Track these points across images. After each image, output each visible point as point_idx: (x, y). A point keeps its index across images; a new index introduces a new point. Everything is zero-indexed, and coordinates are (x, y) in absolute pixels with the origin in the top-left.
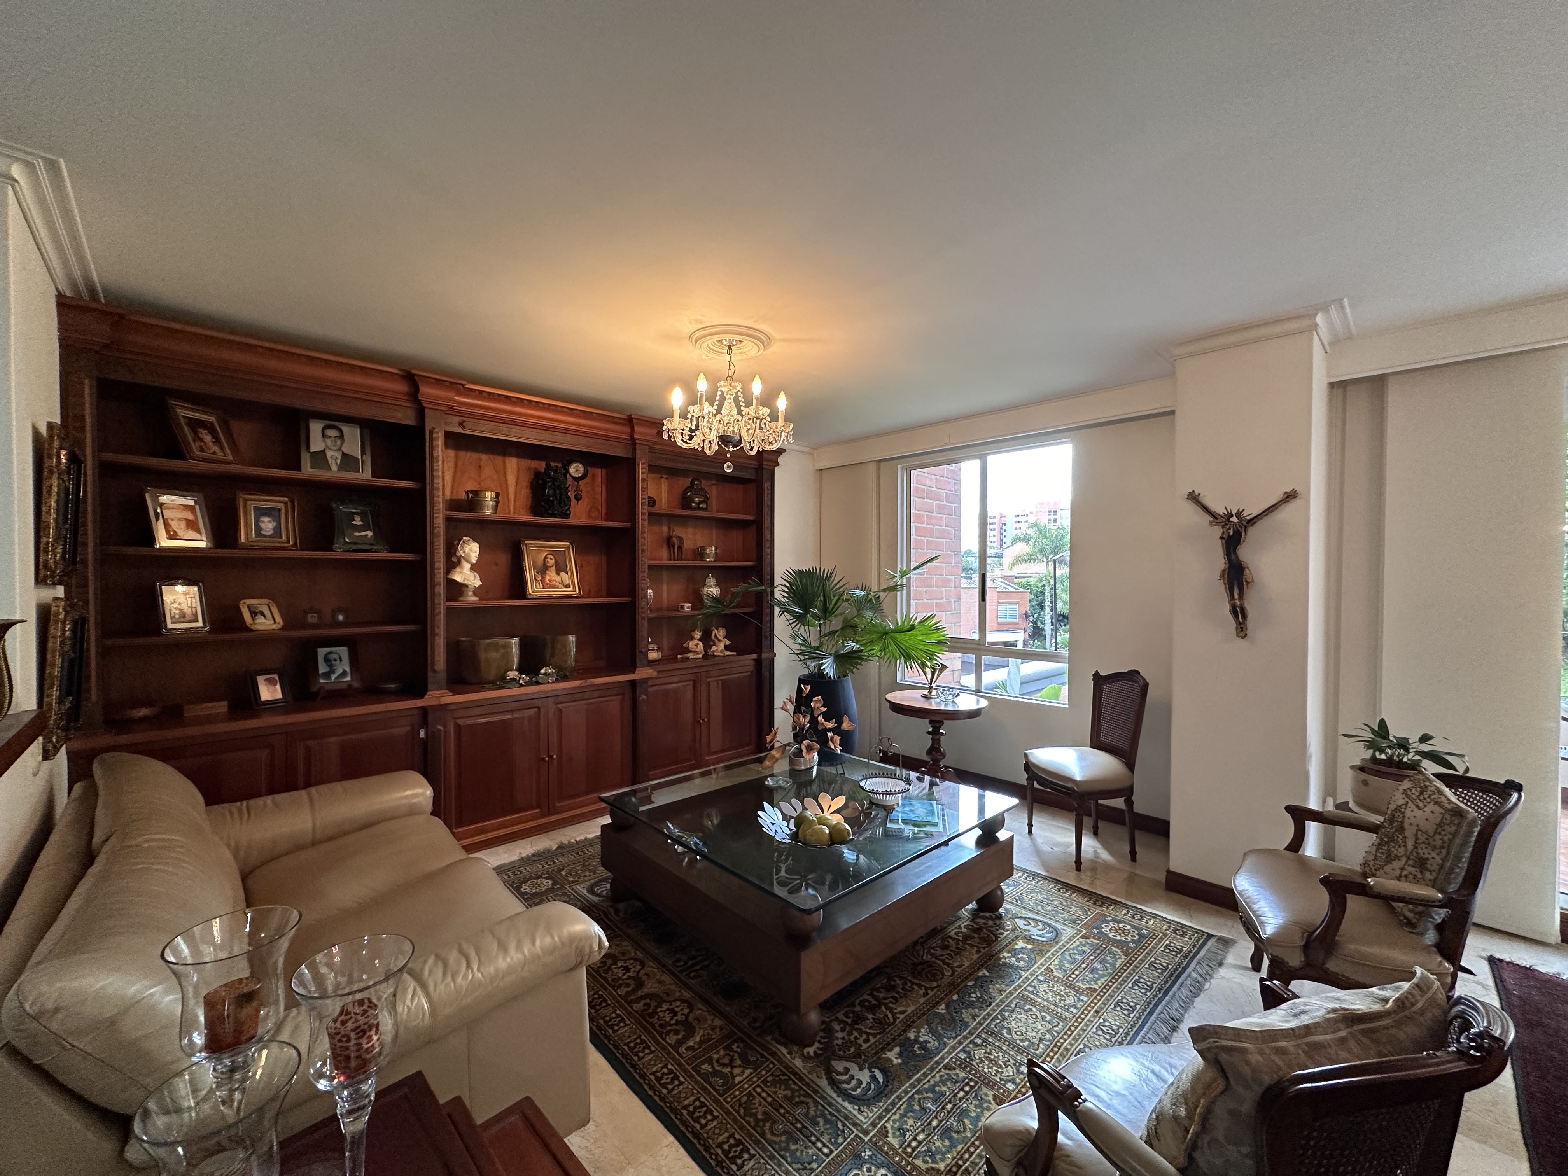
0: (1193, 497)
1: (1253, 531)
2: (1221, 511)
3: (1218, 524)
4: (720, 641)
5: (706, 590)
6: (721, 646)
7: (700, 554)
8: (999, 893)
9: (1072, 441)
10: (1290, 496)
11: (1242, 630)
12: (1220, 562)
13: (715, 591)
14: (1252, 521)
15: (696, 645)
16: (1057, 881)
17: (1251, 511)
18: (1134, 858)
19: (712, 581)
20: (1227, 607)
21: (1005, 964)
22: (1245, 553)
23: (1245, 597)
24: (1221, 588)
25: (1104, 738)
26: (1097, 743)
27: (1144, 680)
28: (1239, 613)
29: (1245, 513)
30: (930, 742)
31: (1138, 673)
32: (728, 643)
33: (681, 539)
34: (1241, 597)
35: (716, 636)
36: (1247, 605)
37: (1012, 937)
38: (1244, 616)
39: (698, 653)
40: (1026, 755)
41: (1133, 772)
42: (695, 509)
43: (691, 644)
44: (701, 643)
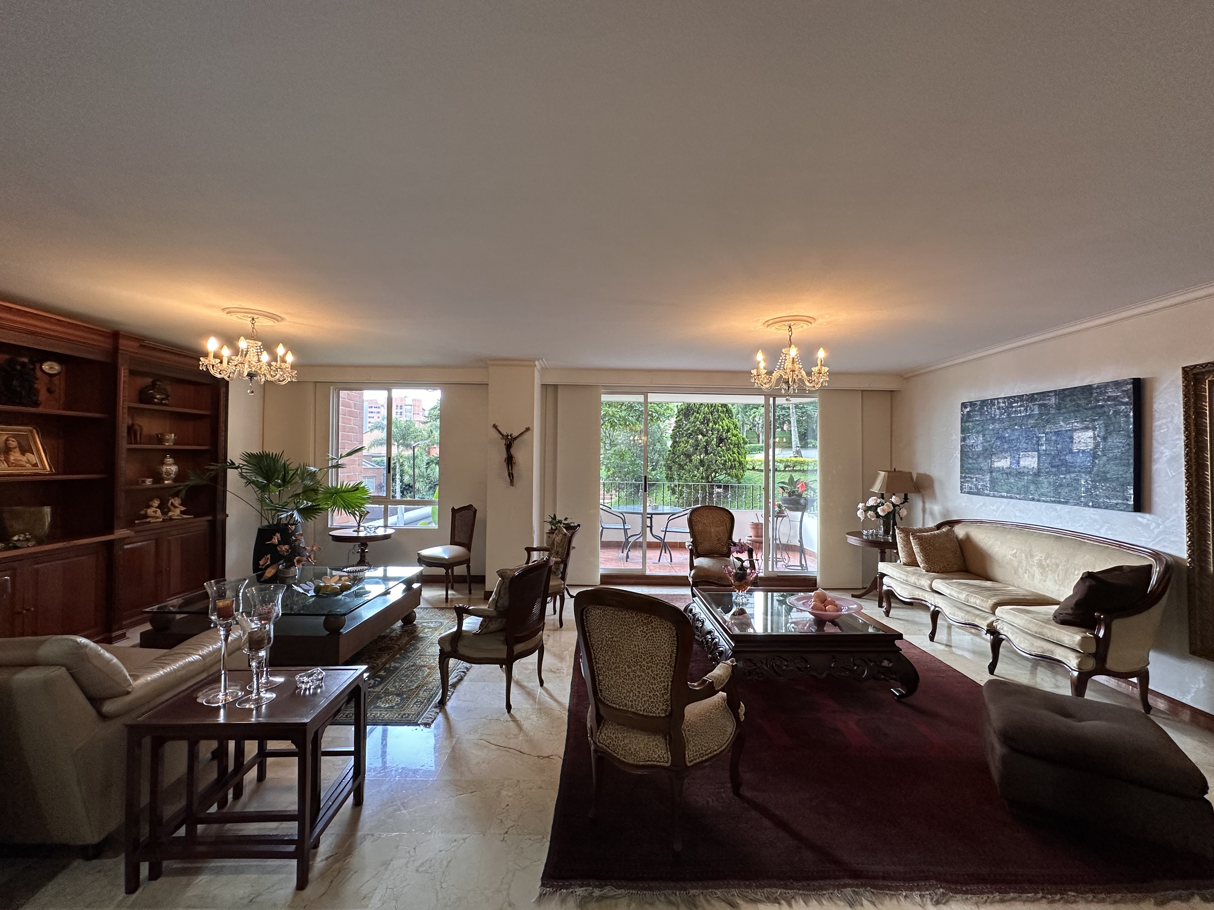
0: (495, 426)
1: (515, 442)
2: (505, 434)
3: (504, 439)
4: (176, 507)
5: (165, 468)
6: (178, 511)
7: (160, 440)
8: (414, 614)
9: (440, 389)
10: (528, 429)
11: (512, 483)
12: (505, 455)
13: (174, 468)
14: (515, 438)
15: (154, 511)
16: (438, 608)
17: (515, 435)
18: (470, 593)
19: (169, 460)
20: (507, 473)
21: (422, 637)
22: (513, 451)
23: (513, 469)
24: (505, 464)
25: (457, 540)
26: (453, 542)
27: (475, 508)
28: (511, 475)
29: (513, 435)
30: (359, 558)
31: (472, 506)
32: (183, 509)
33: (140, 427)
34: (512, 470)
35: (172, 504)
36: (513, 473)
37: (422, 629)
38: (513, 477)
39: (157, 518)
40: (419, 554)
41: (470, 551)
42: (156, 404)
43: (150, 511)
44: (159, 511)
